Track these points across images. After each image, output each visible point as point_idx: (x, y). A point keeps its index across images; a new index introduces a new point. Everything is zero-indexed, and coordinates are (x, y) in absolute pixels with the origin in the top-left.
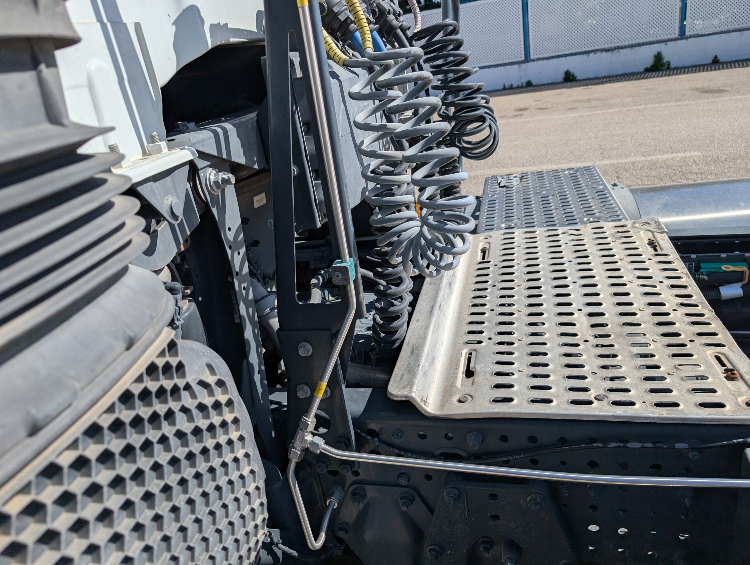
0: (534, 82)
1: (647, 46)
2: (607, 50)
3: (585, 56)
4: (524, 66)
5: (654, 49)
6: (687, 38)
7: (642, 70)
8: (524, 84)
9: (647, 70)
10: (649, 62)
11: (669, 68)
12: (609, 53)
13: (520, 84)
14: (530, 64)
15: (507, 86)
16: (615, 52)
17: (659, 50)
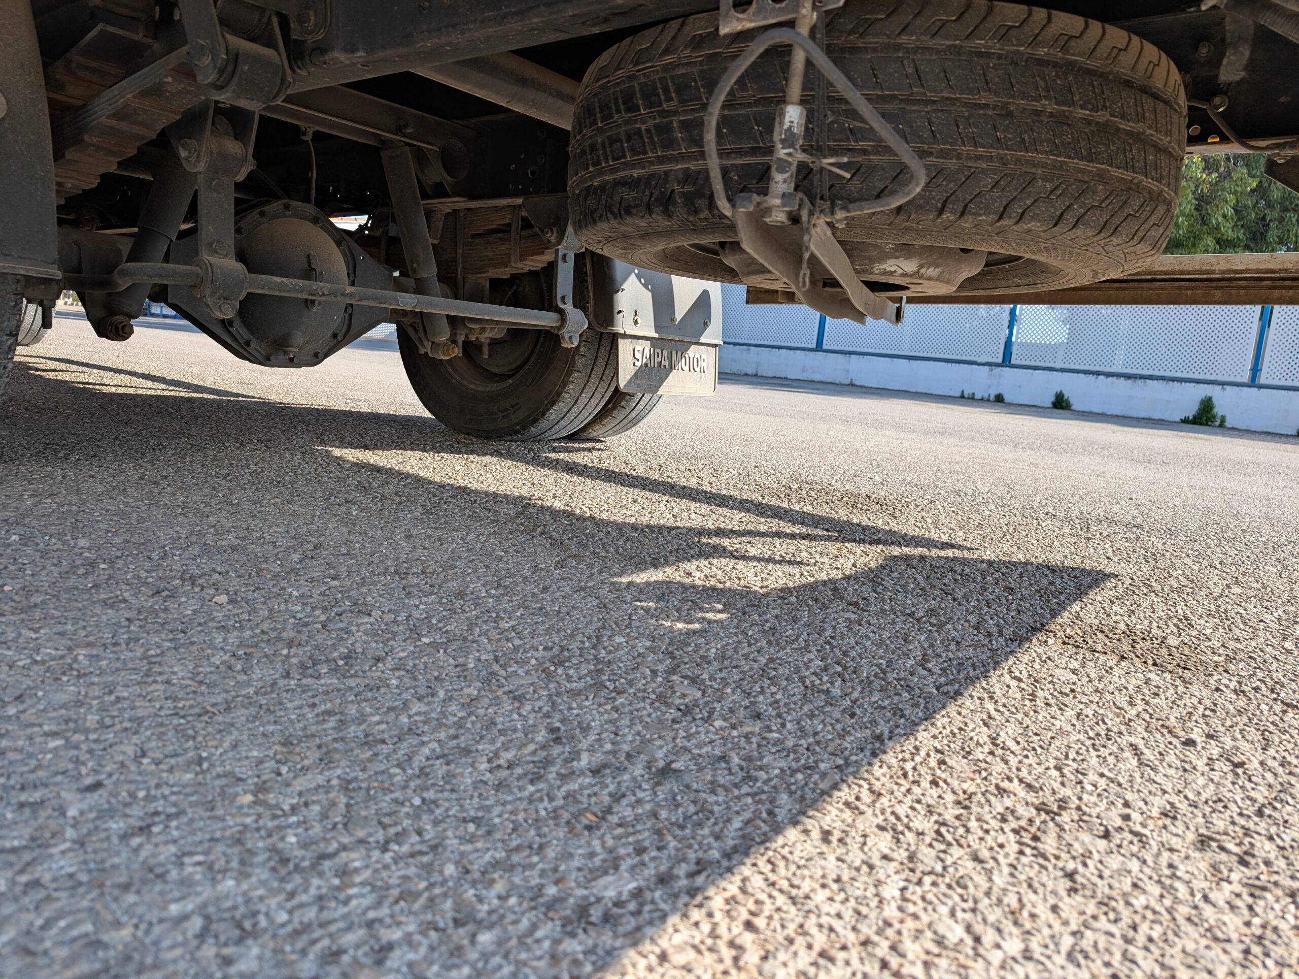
0: (1007, 398)
1: (1192, 385)
2: (1128, 377)
3: (1092, 378)
4: (997, 370)
5: (1204, 391)
6: (1261, 387)
7: (1178, 419)
8: (992, 398)
9: (1185, 421)
10: (1191, 411)
11: (1222, 425)
12: (1130, 382)
13: (986, 396)
14: (1007, 370)
15: (966, 395)
16: (1140, 382)
17: (1209, 395)
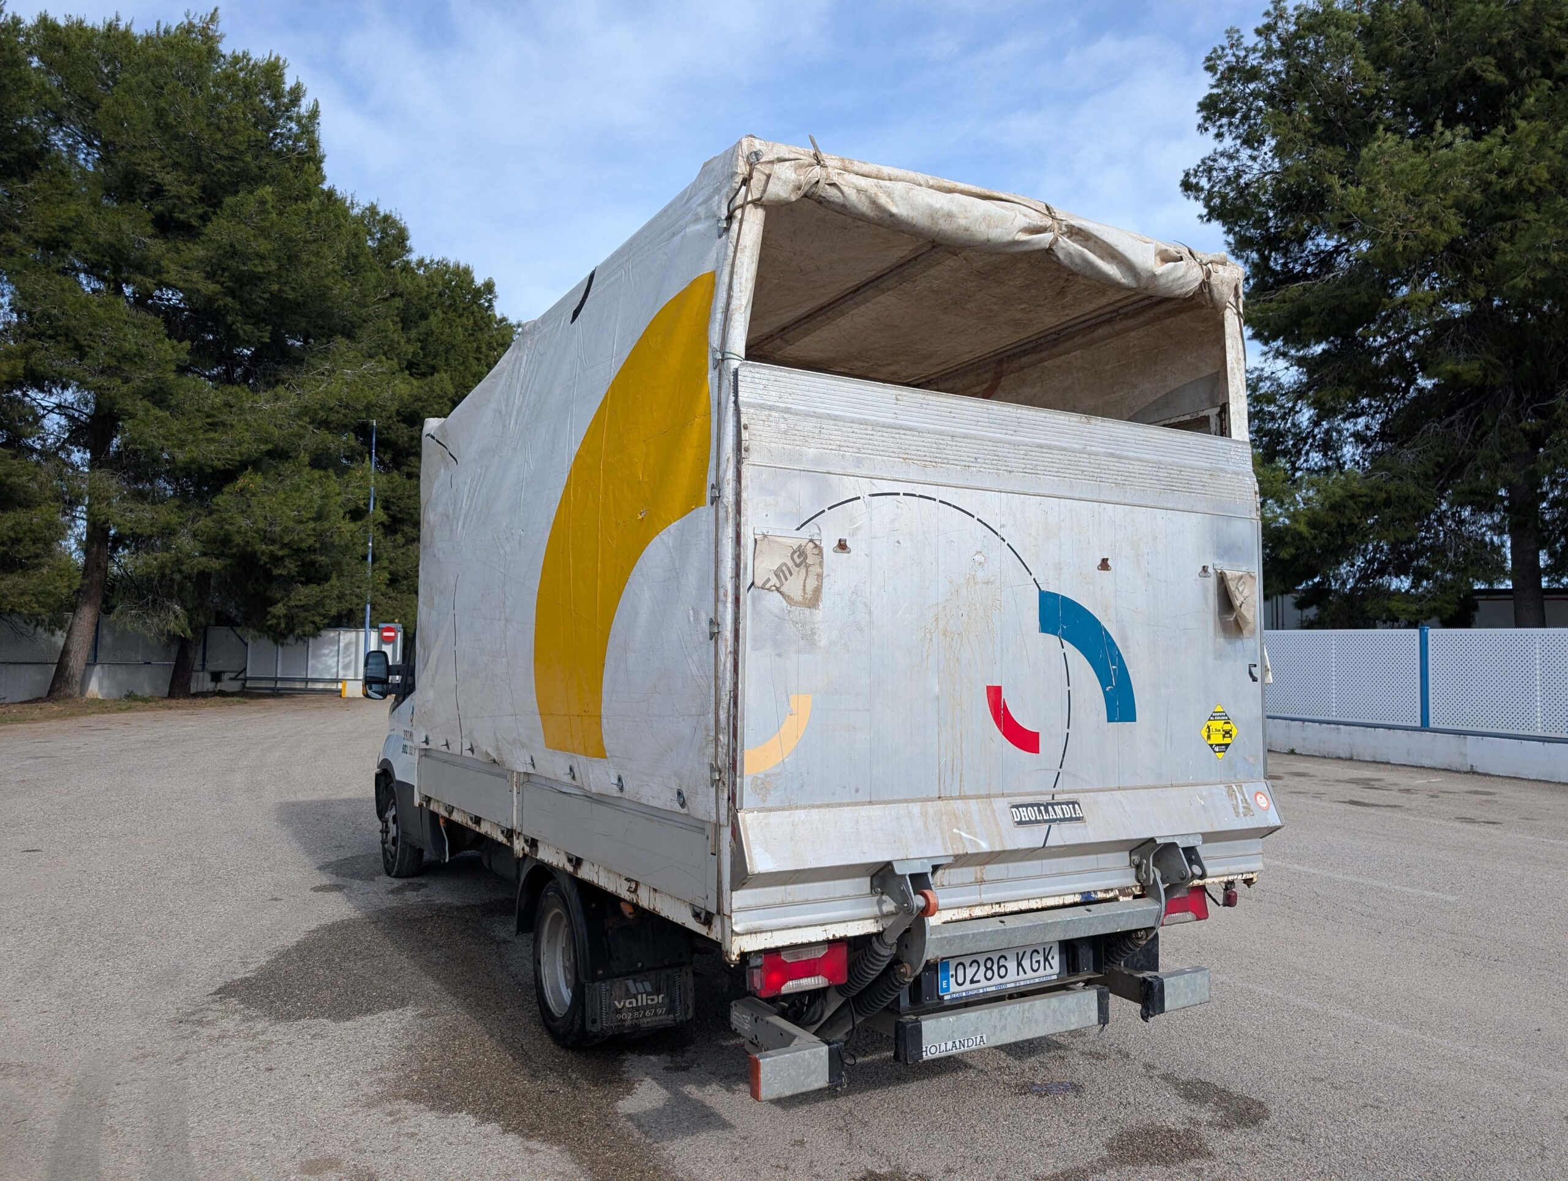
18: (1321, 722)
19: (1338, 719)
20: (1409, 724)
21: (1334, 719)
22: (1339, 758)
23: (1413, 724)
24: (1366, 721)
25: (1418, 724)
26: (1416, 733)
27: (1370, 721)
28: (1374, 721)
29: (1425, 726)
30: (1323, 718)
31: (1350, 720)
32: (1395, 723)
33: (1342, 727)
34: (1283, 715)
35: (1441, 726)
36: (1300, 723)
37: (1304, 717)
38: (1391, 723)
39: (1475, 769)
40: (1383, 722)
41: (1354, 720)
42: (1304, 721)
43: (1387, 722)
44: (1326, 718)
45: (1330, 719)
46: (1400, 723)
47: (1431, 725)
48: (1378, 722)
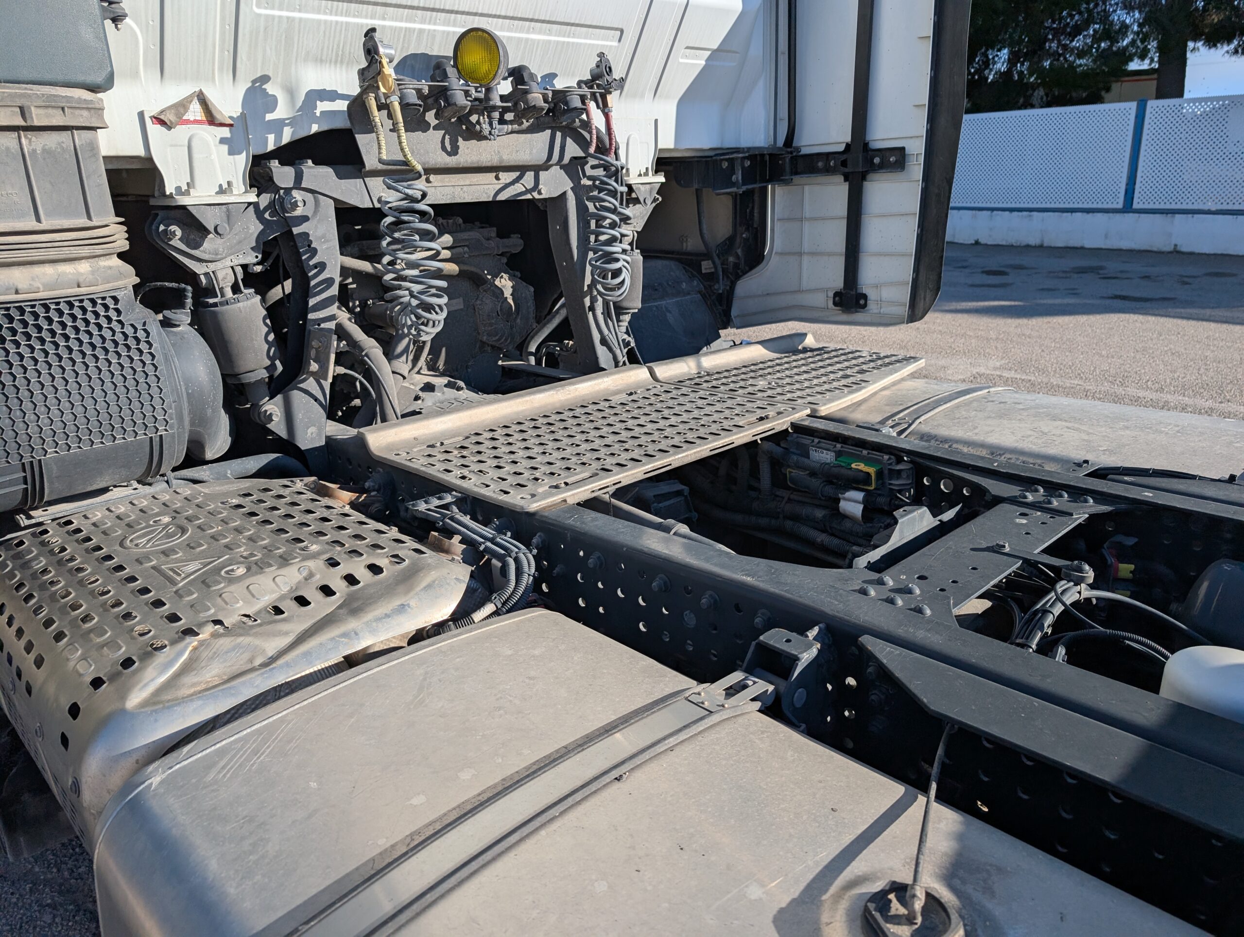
18: (1011, 210)
19: (1030, 206)
20: (1110, 206)
21: (1026, 206)
22: (1028, 246)
23: (1115, 206)
24: (1062, 206)
25: (1120, 206)
26: (1118, 216)
27: (1067, 206)
28: (1071, 206)
29: (1128, 207)
30: (1013, 205)
31: (1044, 206)
32: (1095, 206)
33: (1035, 214)
34: (968, 205)
35: (1146, 206)
36: (989, 213)
37: (993, 205)
38: (1090, 206)
39: (1178, 248)
40: (1080, 206)
41: (1048, 206)
42: (992, 210)
43: (1085, 206)
44: (1018, 206)
45: (1022, 206)
46: (1100, 206)
47: (1135, 206)
48: (1076, 206)
